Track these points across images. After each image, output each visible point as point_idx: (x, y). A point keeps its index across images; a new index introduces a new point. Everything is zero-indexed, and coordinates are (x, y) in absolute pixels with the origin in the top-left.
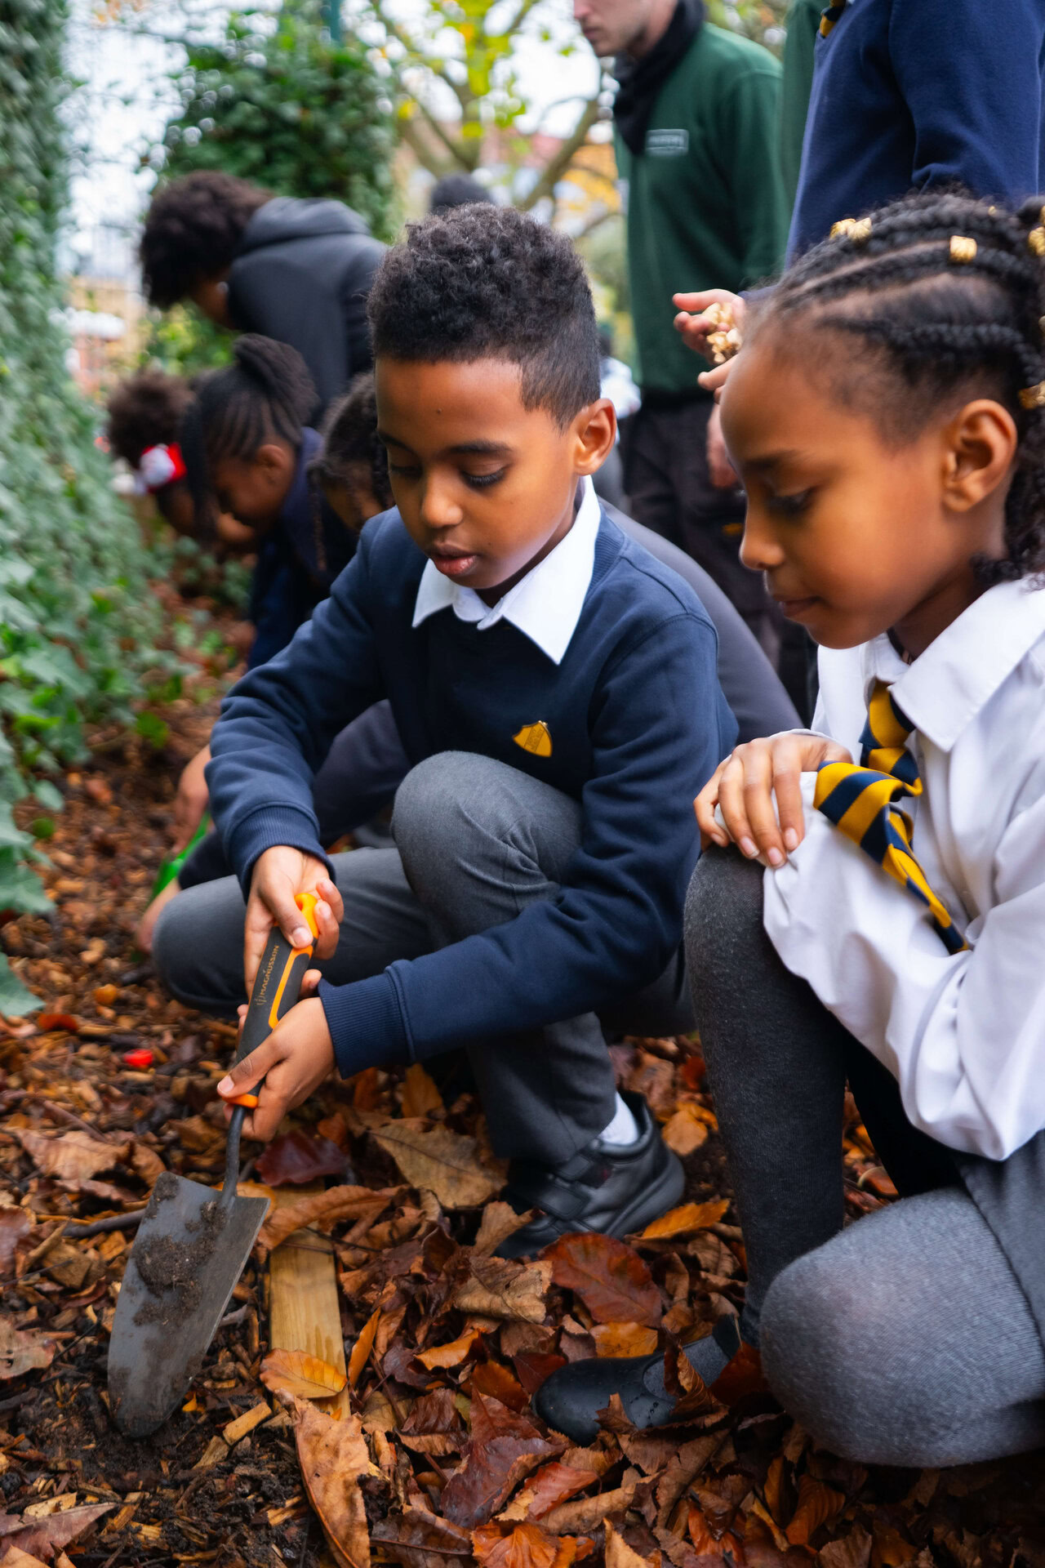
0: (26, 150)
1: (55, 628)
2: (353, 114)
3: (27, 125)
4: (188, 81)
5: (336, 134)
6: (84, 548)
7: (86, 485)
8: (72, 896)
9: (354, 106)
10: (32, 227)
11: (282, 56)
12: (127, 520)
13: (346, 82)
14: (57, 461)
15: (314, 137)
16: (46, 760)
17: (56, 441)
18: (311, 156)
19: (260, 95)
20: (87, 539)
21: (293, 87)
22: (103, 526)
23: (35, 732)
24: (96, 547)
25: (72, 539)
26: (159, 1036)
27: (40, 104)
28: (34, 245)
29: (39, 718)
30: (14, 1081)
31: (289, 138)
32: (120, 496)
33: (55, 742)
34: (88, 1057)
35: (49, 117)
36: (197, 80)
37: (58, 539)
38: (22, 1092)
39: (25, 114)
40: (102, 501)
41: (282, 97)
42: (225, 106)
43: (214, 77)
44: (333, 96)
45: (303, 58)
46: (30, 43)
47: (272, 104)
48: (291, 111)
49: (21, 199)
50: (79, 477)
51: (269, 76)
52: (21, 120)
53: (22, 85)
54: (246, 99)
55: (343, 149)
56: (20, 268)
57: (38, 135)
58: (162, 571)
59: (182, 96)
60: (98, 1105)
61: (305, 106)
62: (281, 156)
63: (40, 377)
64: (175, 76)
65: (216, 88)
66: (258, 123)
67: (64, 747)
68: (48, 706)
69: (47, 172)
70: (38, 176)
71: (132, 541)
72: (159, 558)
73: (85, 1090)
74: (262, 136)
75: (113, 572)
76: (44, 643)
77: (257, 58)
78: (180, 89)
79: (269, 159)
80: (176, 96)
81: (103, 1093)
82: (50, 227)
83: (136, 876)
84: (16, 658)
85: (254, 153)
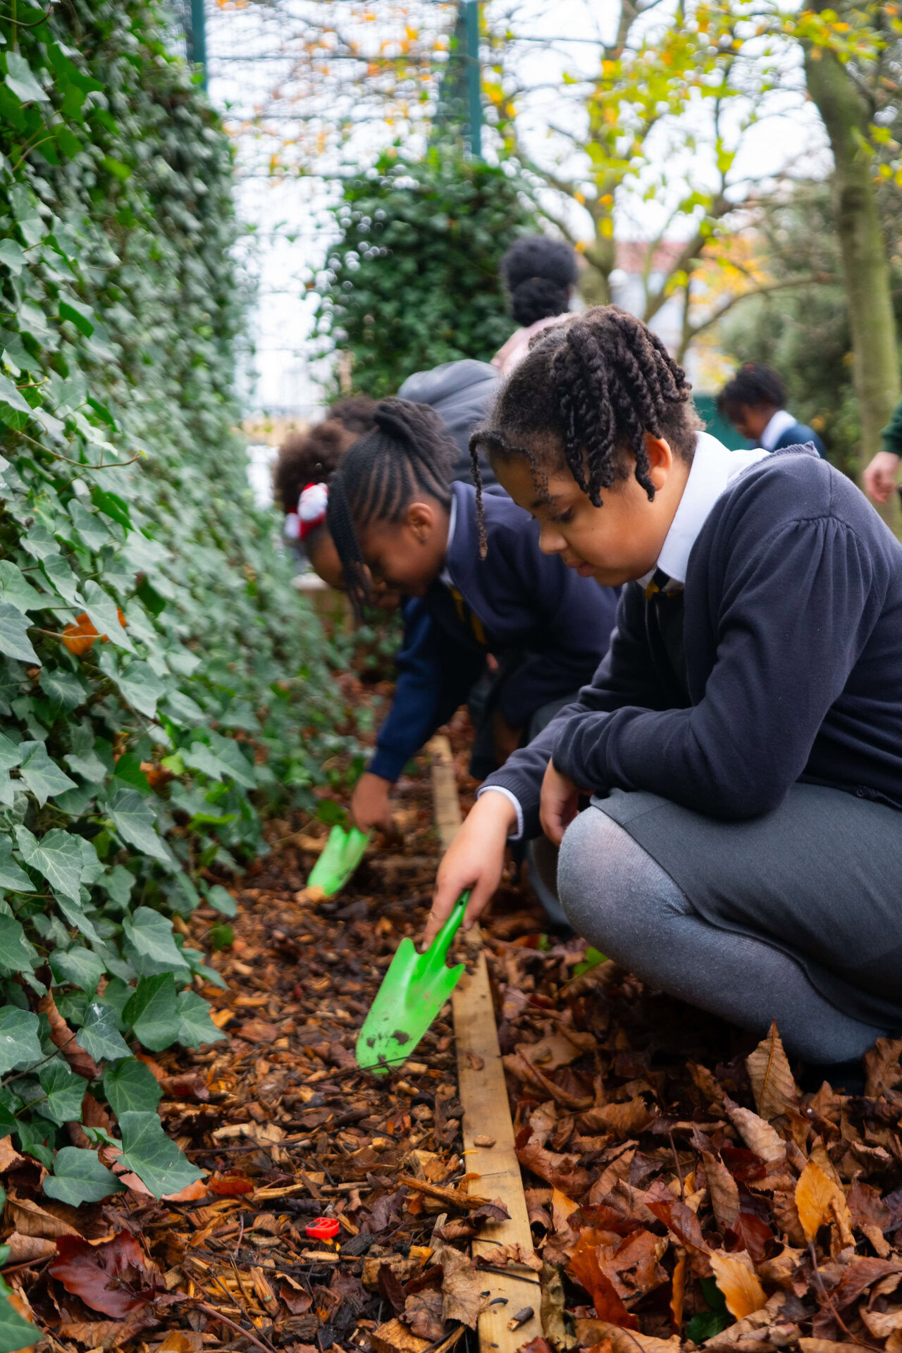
0: (199, 282)
1: (230, 721)
2: (498, 216)
3: (200, 261)
4: (345, 211)
5: (483, 237)
6: (267, 642)
7: (267, 583)
8: (250, 1013)
9: (497, 210)
10: (208, 350)
11: (430, 176)
12: (308, 615)
13: (489, 189)
14: (238, 562)
15: (463, 243)
16: (223, 858)
17: (237, 543)
18: (462, 261)
19: (410, 213)
20: (270, 633)
21: (440, 202)
22: (284, 620)
23: (211, 829)
24: (279, 641)
25: (254, 635)
26: (345, 1195)
27: (212, 242)
28: (211, 367)
29: (214, 816)
30: (171, 1279)
31: (441, 247)
32: (302, 592)
33: (235, 840)
34: (263, 1232)
35: (221, 257)
36: (353, 209)
37: (239, 636)
38: (181, 1296)
39: (199, 250)
40: (281, 596)
41: (431, 212)
42: (379, 227)
43: (368, 204)
44: (478, 204)
45: (448, 175)
46: (200, 187)
47: (422, 220)
48: (440, 222)
49: (197, 326)
50: (258, 577)
51: (417, 195)
52: (193, 257)
53: (193, 223)
54: (400, 218)
55: (490, 250)
56: (198, 390)
57: (212, 272)
58: (342, 661)
59: (341, 226)
60: (274, 1305)
61: (452, 216)
62: (432, 265)
63: (219, 486)
64: (334, 209)
65: (371, 213)
66: (411, 238)
67: (244, 844)
68: (223, 803)
69: (222, 301)
70: (211, 304)
71: (314, 633)
72: (340, 649)
73: (257, 1281)
74: (415, 249)
75: (295, 664)
76: (215, 738)
77: (407, 181)
78: (338, 219)
79: (422, 269)
80: (336, 225)
81: (281, 1286)
82: (224, 350)
83: (320, 985)
84: (181, 753)
85: (409, 265)
